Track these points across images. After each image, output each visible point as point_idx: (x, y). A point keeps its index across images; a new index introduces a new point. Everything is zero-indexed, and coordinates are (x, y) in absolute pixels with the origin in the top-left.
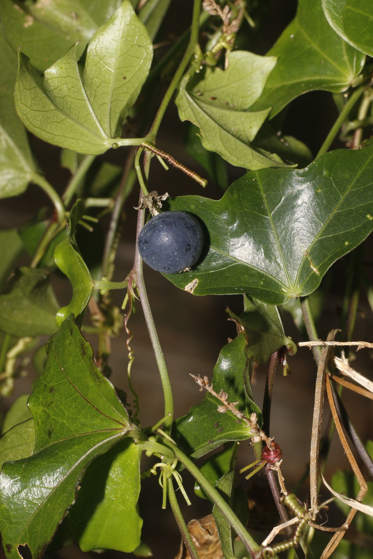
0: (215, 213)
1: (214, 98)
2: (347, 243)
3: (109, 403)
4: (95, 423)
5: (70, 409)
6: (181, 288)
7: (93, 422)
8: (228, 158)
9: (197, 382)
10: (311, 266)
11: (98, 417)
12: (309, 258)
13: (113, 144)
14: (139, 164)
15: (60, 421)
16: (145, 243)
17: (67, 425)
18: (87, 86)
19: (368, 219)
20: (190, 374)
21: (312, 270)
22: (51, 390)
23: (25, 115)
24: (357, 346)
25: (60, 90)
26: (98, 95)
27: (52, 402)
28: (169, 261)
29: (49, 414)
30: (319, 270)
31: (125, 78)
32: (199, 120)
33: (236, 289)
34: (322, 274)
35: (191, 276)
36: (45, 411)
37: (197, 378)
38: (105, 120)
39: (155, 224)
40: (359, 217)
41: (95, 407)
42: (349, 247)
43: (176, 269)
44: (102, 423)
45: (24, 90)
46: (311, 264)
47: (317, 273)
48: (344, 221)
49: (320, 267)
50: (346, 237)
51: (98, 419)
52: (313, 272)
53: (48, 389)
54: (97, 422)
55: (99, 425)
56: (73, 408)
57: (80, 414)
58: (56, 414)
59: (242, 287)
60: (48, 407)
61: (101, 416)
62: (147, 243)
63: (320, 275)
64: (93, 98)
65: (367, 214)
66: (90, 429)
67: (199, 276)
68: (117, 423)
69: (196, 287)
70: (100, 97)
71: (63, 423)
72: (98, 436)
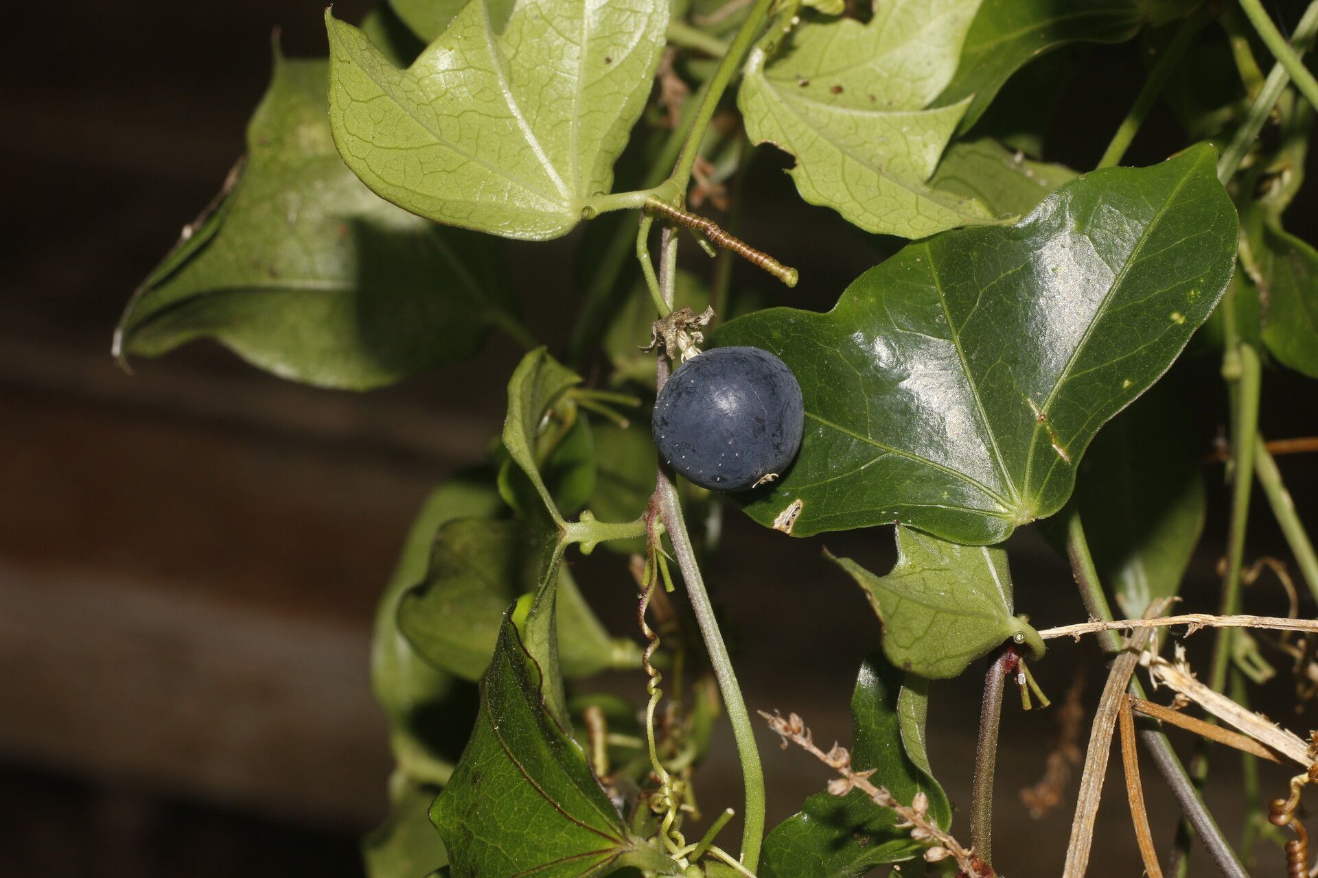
0: (826, 343)
1: (839, 90)
2: (1127, 383)
3: (582, 793)
4: (558, 841)
5: (509, 817)
6: (765, 525)
7: (554, 841)
8: (858, 217)
9: (773, 728)
10: (1054, 446)
11: (563, 827)
12: (1048, 428)
13: (584, 209)
14: (646, 249)
15: (489, 844)
16: (662, 424)
17: (504, 852)
18: (519, 86)
19: (1174, 321)
20: (759, 712)
21: (1056, 453)
22: (474, 777)
23: (364, 159)
24: (1185, 627)
25: (452, 100)
26: (547, 103)
27: (475, 806)
28: (720, 462)
29: (471, 832)
30: (1070, 452)
31: (608, 61)
32: (796, 139)
33: (883, 513)
34: (1076, 460)
35: (787, 494)
36: (463, 826)
37: (772, 718)
38: (568, 158)
39: (680, 378)
40: (1153, 320)
41: (556, 807)
42: (1132, 391)
43: (739, 478)
44: (572, 840)
45: (353, 103)
46: (1053, 440)
47: (1066, 459)
48: (1121, 333)
49: (1071, 445)
50: (1126, 368)
51: (563, 832)
52: (1058, 458)
53: (470, 777)
54: (562, 837)
55: (566, 845)
56: (515, 814)
57: (528, 824)
58: (483, 830)
59: (897, 509)
60: (468, 816)
61: (570, 825)
62: (666, 424)
63: (1071, 463)
64: (534, 112)
65: (1171, 311)
66: (548, 855)
67: (803, 492)
68: (601, 837)
69: (798, 518)
70: (552, 109)
71: (497, 848)
72: (562, 870)
